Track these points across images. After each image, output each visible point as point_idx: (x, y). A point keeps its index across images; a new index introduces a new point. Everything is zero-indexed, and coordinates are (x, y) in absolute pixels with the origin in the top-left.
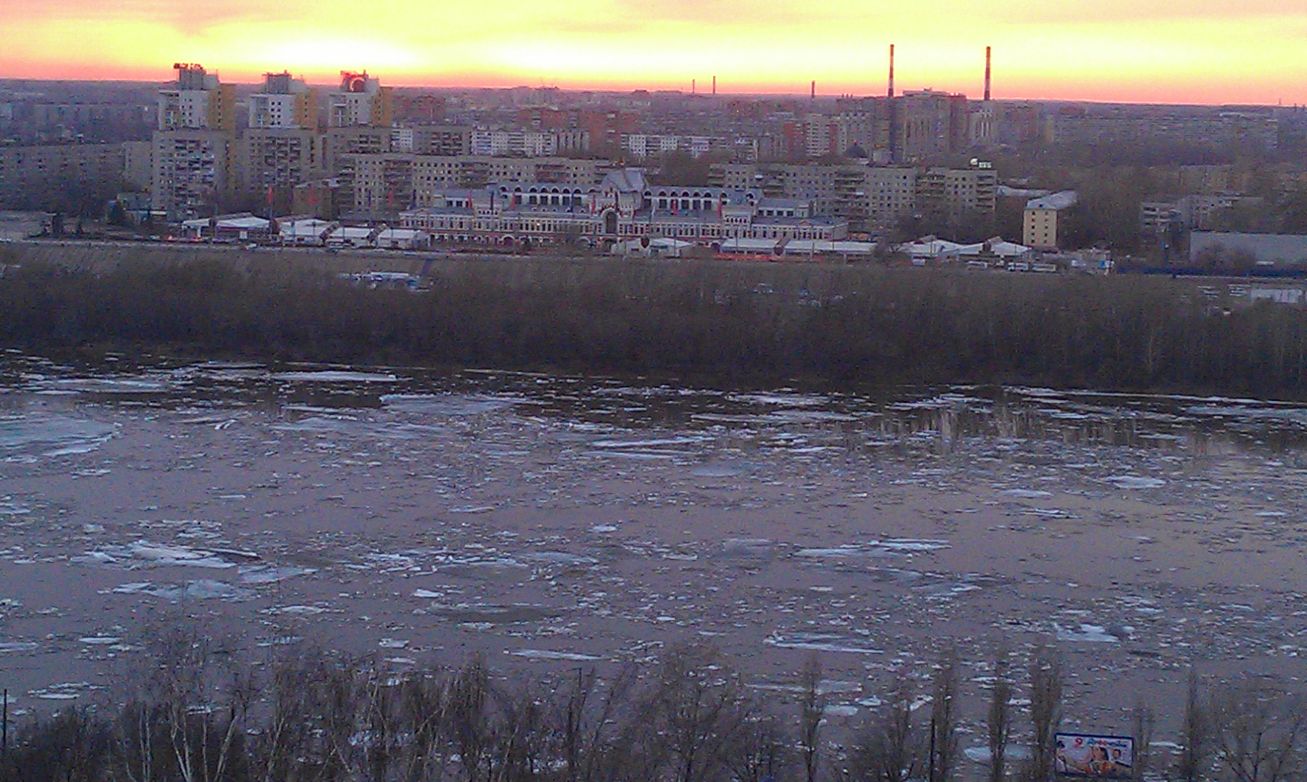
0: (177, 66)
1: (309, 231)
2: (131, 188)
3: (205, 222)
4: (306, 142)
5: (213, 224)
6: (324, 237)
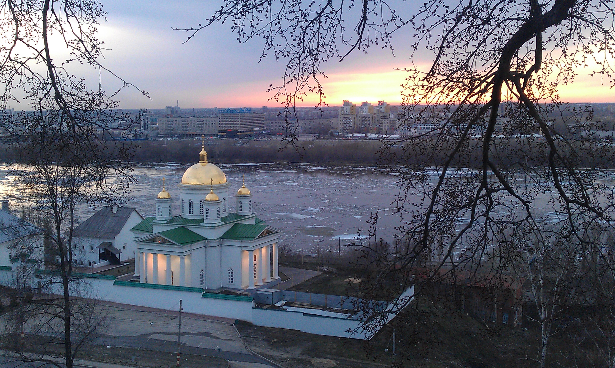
0: (343, 101)
1: (375, 136)
2: (333, 128)
3: (351, 135)
4: (371, 117)
5: (352, 135)
6: (378, 137)
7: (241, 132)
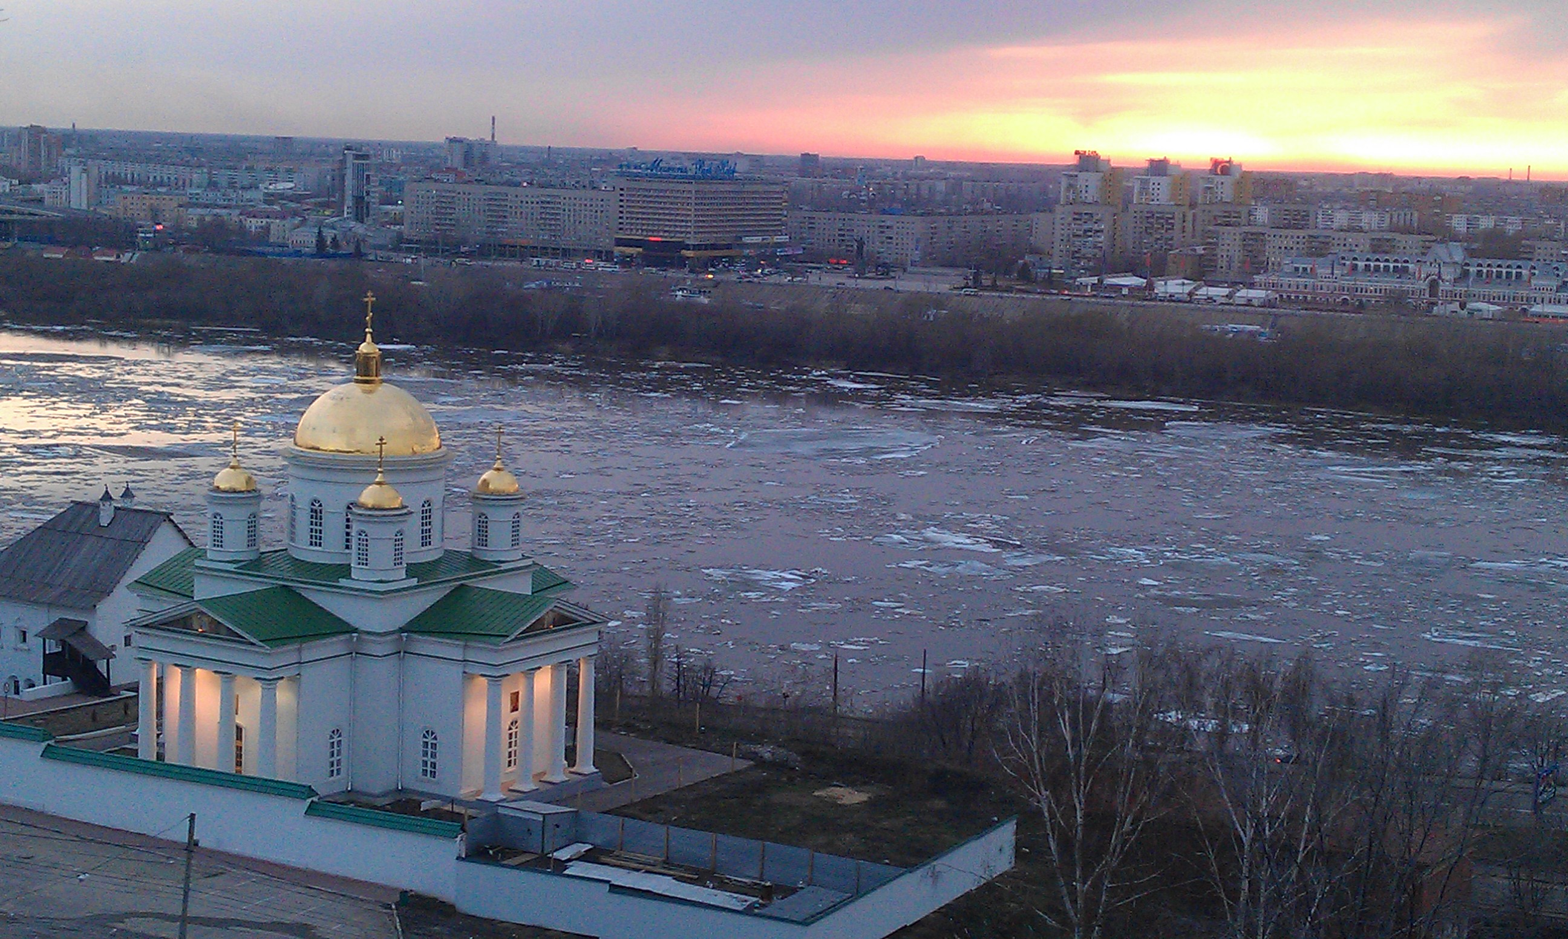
0: (1077, 153)
1: (1179, 289)
2: (1035, 251)
3: (1095, 280)
4: (1178, 216)
5: (1100, 281)
6: (1190, 294)
7: (696, 247)
